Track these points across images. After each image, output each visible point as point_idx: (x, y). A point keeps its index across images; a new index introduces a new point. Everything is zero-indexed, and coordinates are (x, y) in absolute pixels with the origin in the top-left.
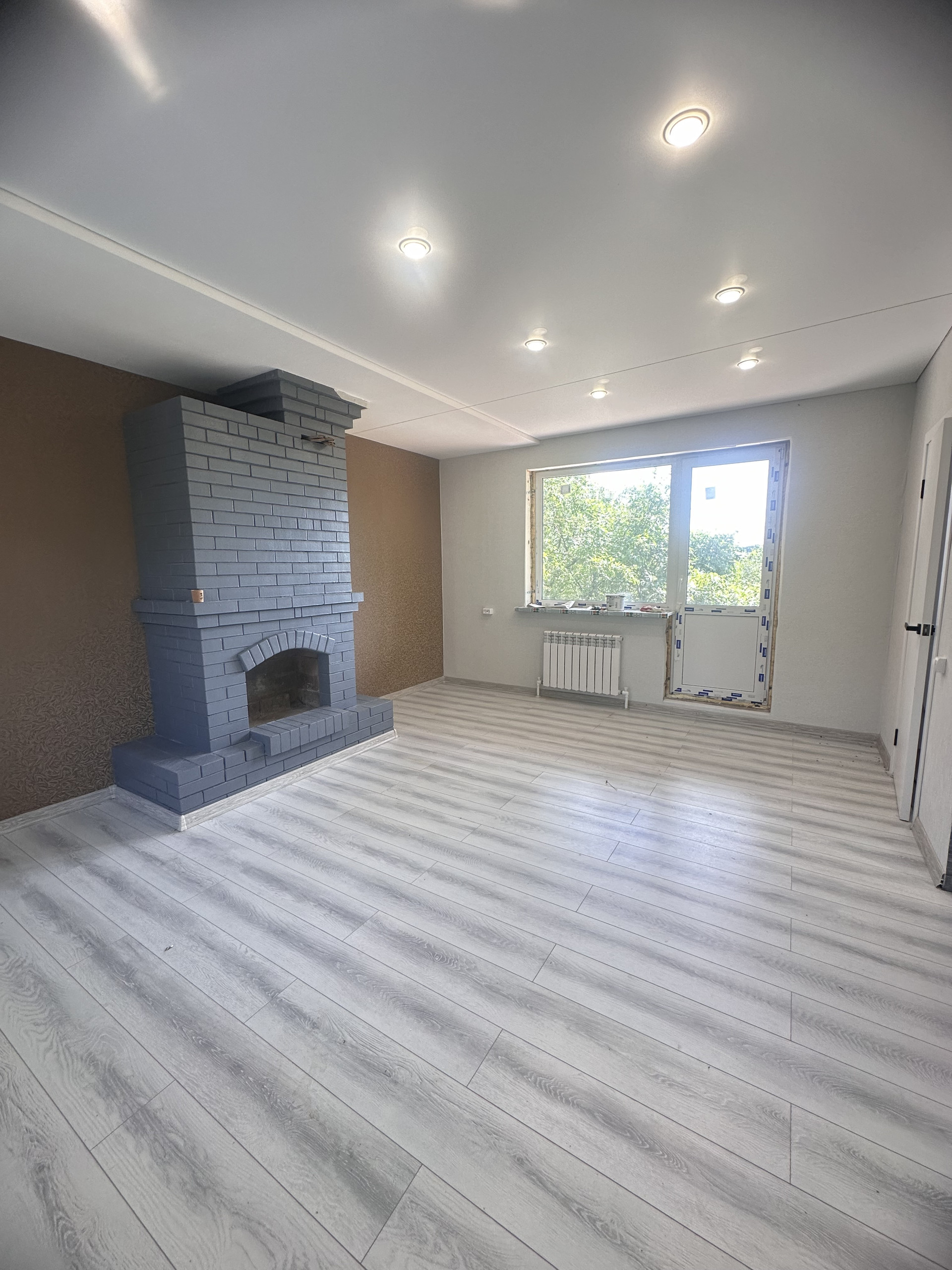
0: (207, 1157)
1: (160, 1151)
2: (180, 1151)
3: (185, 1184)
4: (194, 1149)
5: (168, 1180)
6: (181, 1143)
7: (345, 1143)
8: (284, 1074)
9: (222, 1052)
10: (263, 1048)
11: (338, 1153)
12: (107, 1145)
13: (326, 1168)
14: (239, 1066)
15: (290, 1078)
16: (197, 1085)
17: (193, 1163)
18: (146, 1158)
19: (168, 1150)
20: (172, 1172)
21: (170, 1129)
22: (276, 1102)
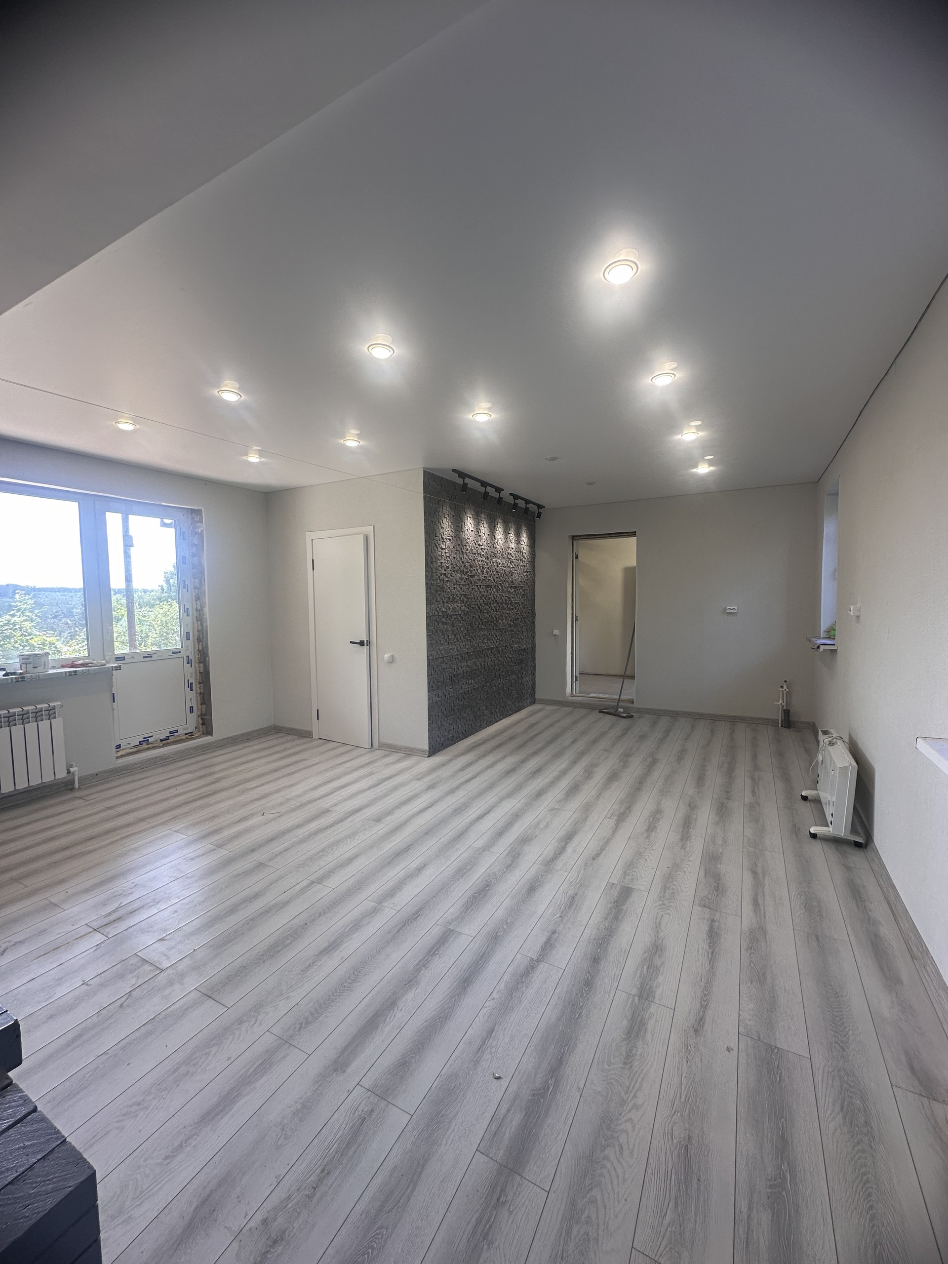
0: (645, 952)
1: (654, 974)
2: (649, 965)
3: (659, 955)
4: (645, 959)
5: (663, 963)
6: (645, 967)
7: (612, 905)
8: (590, 936)
9: (589, 972)
10: (579, 952)
11: (617, 906)
12: (667, 1003)
13: (625, 909)
14: (594, 959)
15: (591, 934)
16: (615, 975)
17: (650, 957)
18: (660, 979)
19: (652, 971)
20: (659, 963)
21: (642, 976)
22: (606, 935)
